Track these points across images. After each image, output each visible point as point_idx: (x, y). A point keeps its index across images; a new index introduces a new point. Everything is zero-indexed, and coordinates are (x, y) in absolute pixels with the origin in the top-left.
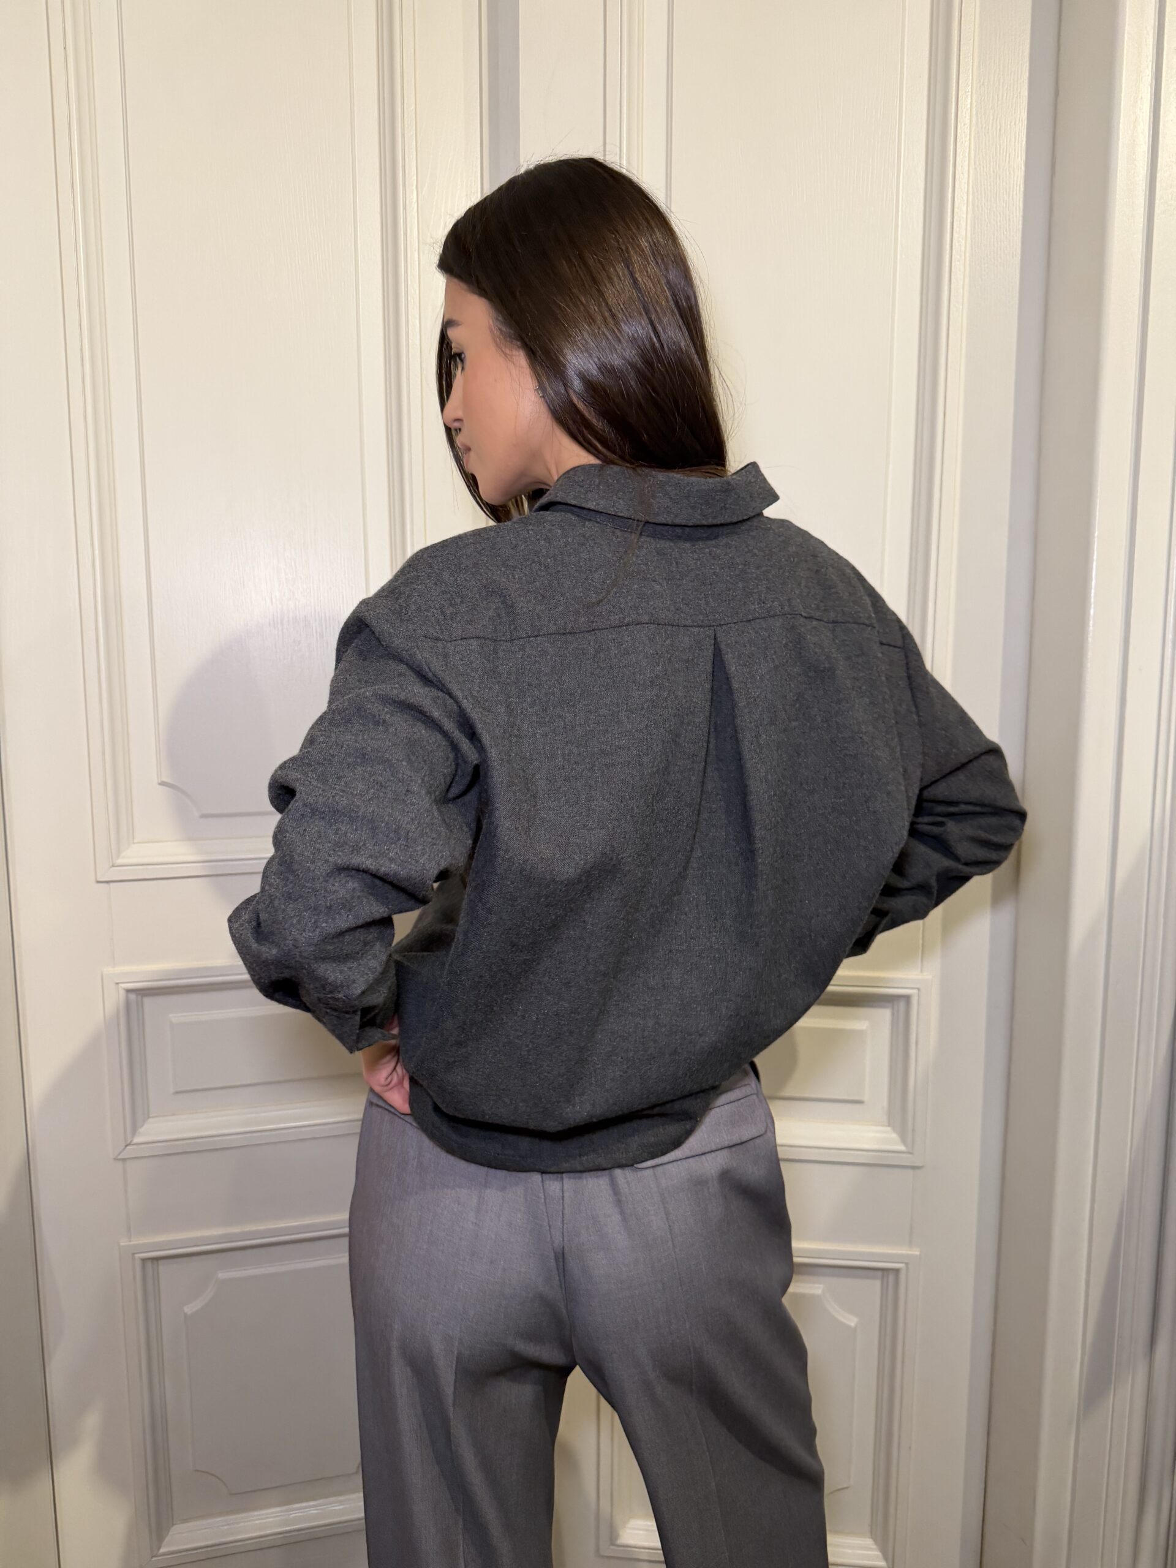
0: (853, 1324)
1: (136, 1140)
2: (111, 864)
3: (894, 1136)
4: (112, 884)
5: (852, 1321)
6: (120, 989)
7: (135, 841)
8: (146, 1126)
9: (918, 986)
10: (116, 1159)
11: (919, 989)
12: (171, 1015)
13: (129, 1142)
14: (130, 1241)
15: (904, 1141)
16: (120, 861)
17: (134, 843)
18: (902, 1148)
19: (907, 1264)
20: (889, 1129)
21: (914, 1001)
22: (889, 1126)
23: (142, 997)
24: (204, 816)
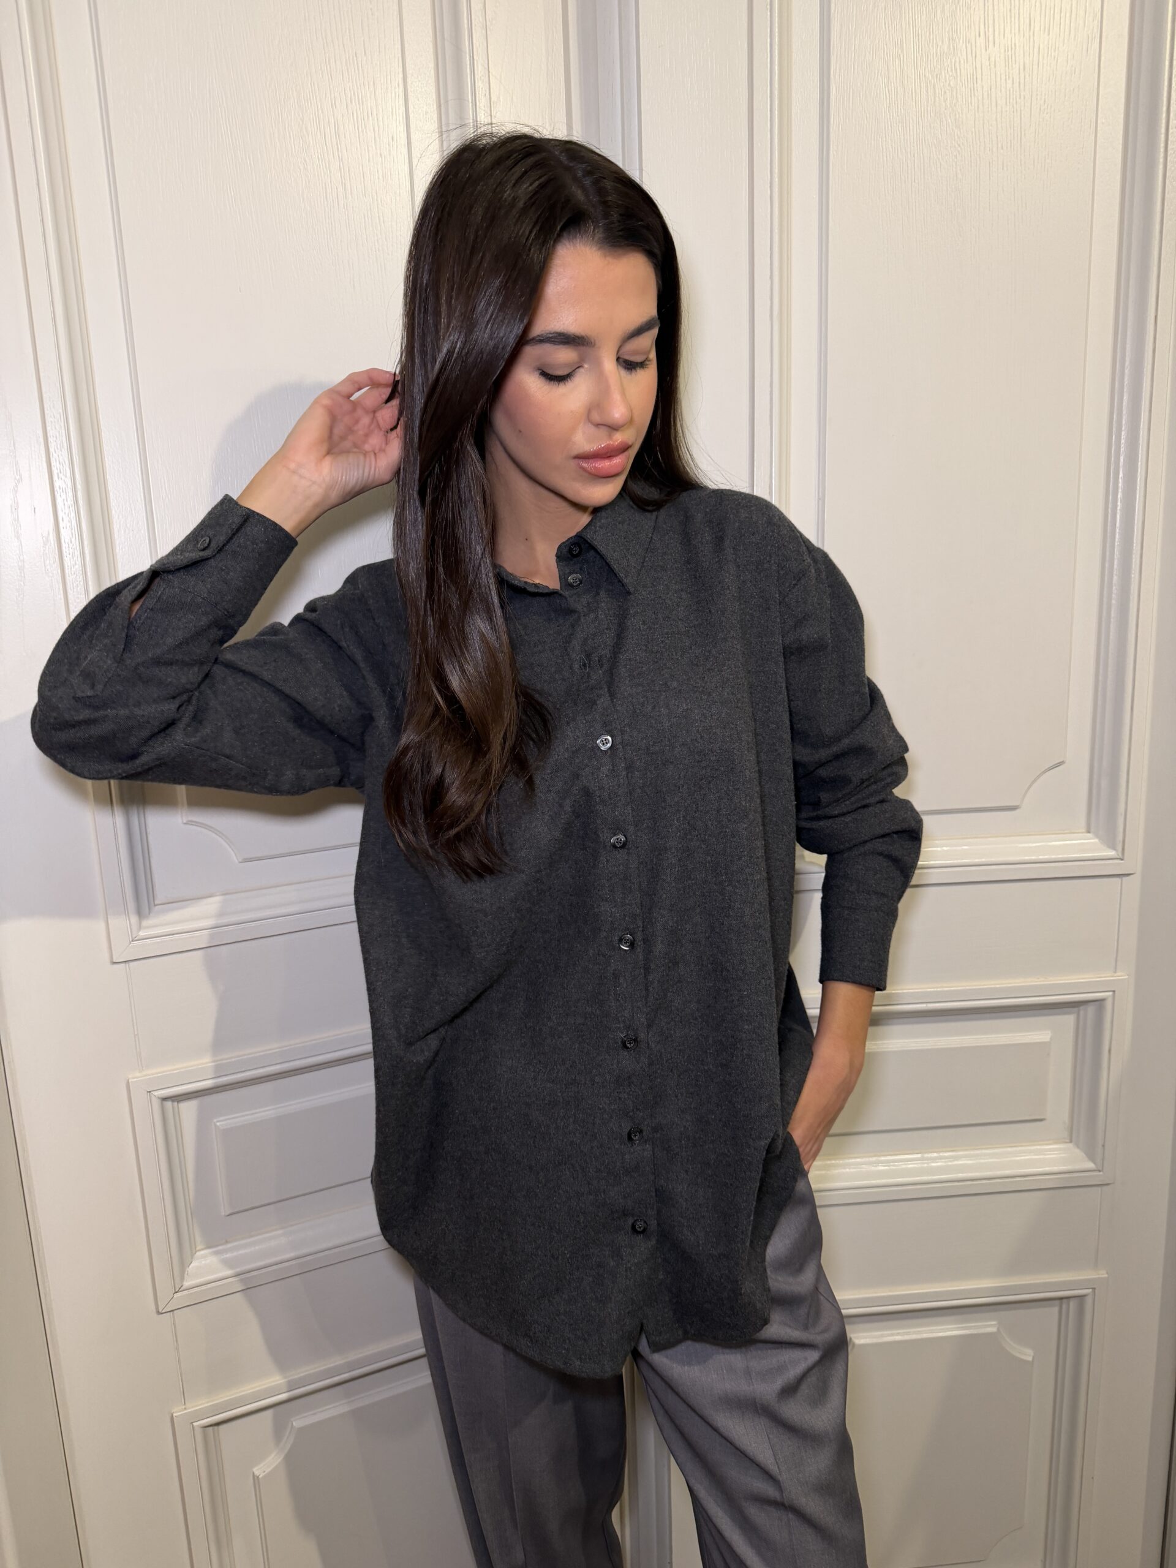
0: (1030, 1359)
1: (186, 1284)
2: (131, 940)
3: (1079, 1153)
4: (132, 964)
5: (1027, 1355)
6: (154, 1099)
7: (156, 902)
8: (194, 1264)
9: (1113, 990)
10: (159, 1313)
11: (1114, 991)
12: (215, 1120)
13: (177, 1290)
14: (185, 1409)
15: (1091, 1157)
16: (142, 934)
17: (155, 905)
18: (1090, 1165)
19: (1094, 1289)
20: (1071, 1145)
21: (1109, 1005)
22: (1071, 1142)
23: (178, 1102)
24: (246, 861)
